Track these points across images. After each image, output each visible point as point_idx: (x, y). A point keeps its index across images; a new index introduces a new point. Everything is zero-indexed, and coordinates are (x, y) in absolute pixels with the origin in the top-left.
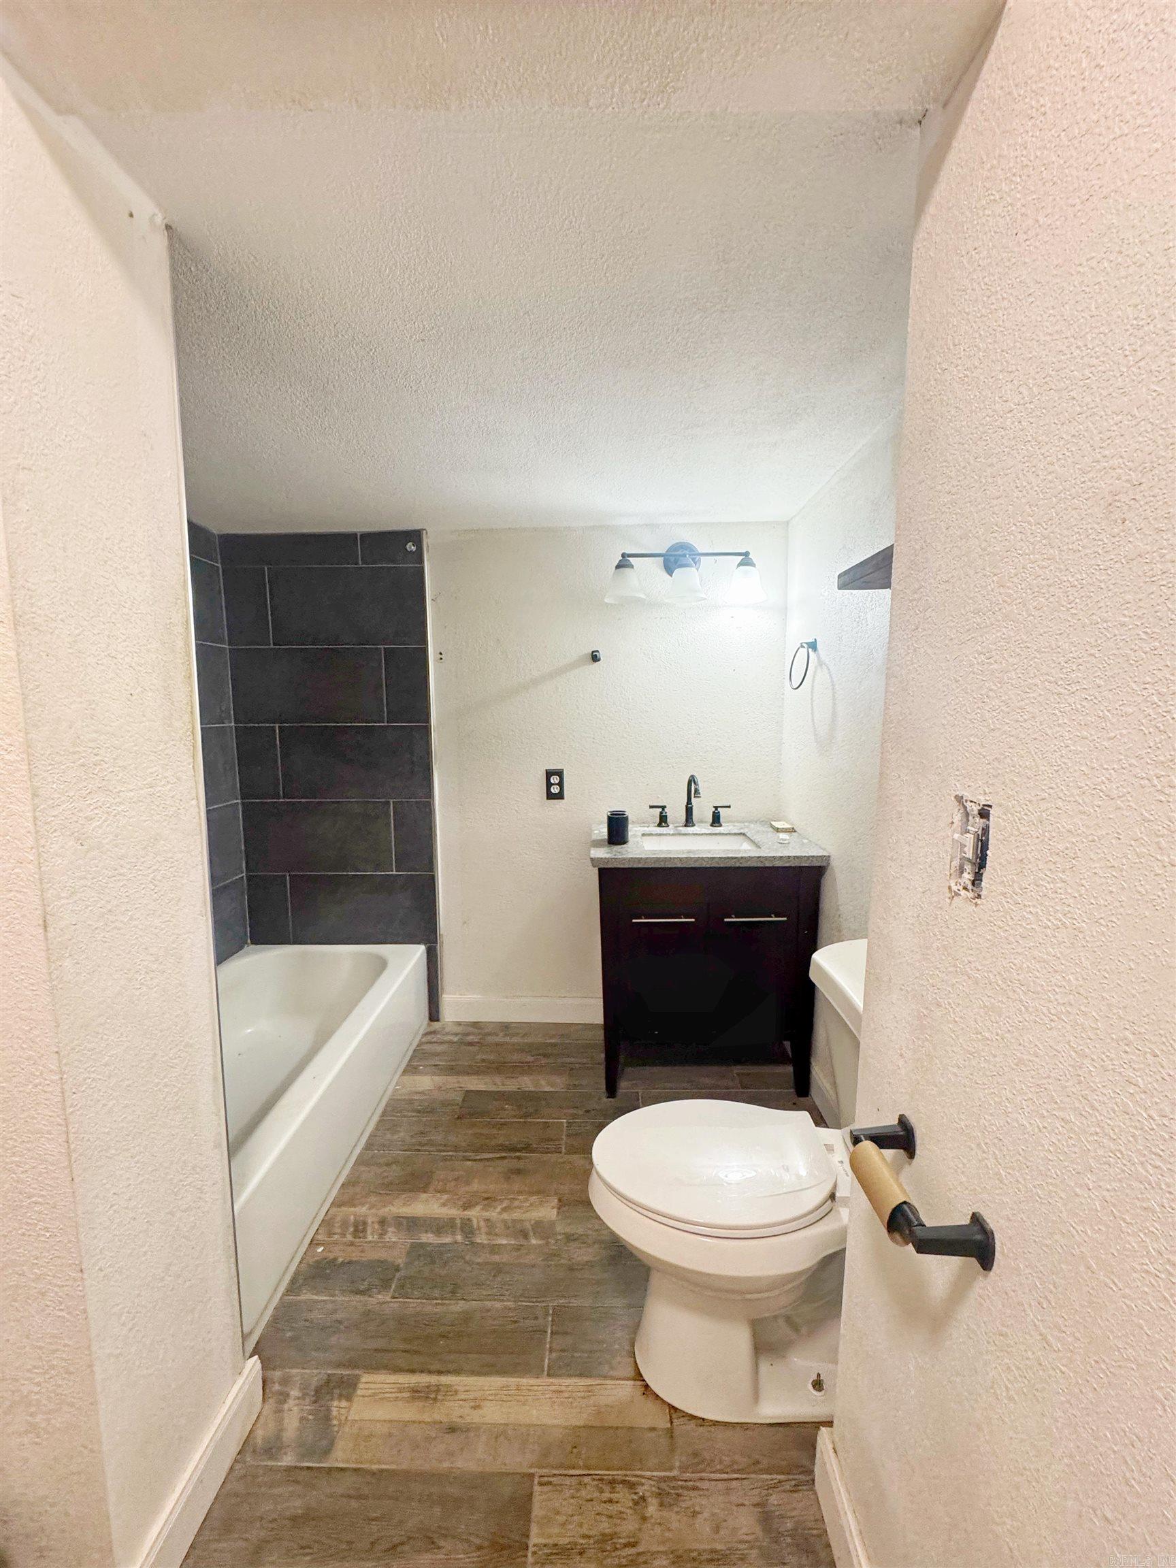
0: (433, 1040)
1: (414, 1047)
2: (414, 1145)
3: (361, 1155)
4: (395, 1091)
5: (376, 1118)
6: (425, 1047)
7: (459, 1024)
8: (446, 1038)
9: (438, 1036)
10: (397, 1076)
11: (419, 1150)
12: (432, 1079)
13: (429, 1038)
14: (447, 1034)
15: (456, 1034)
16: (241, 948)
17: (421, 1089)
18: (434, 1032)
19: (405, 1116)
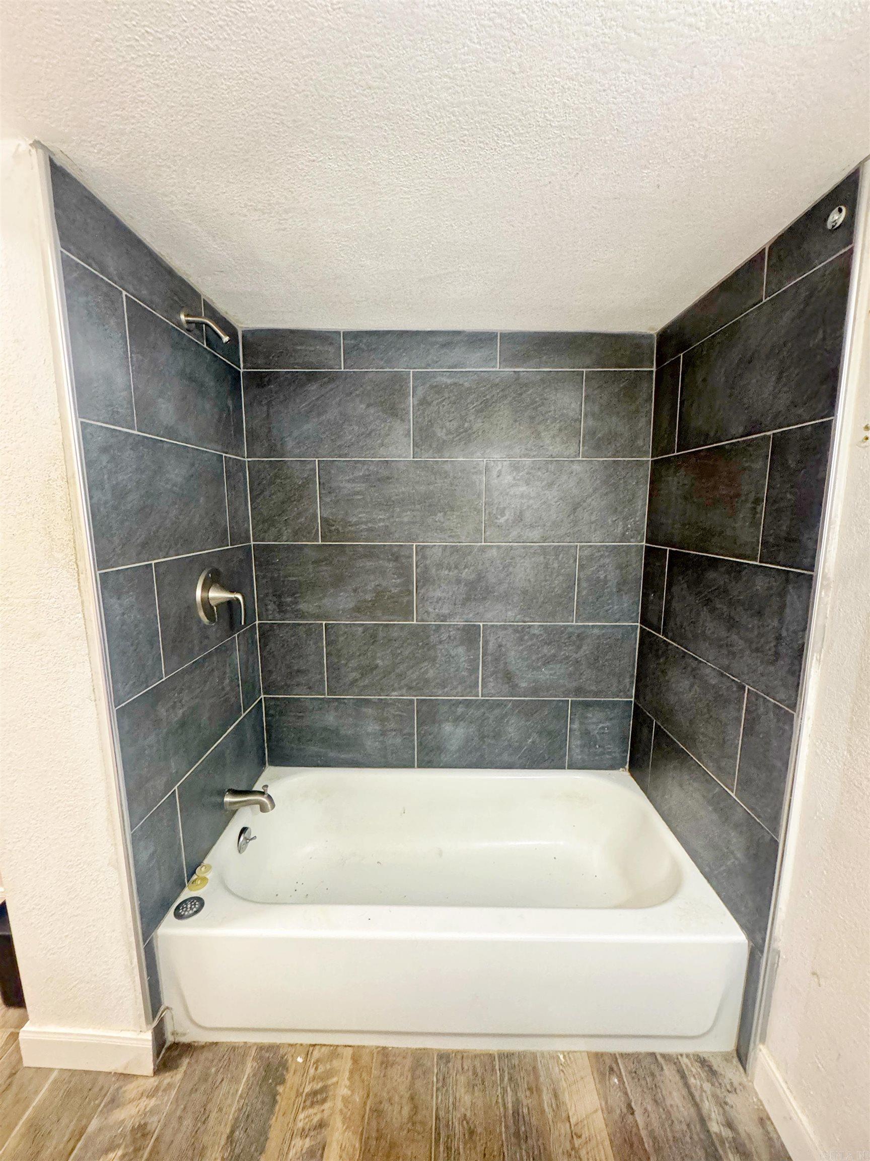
0: (692, 1081)
1: (659, 1047)
2: (447, 1126)
3: (425, 1052)
4: (554, 1057)
5: (494, 1046)
6: (669, 1072)
7: (763, 1120)
8: (708, 1106)
9: (707, 1086)
10: (582, 1046)
11: (437, 1140)
12: (596, 1111)
13: (695, 1069)
14: (722, 1104)
15: (730, 1125)
16: (612, 767)
17: (566, 1097)
18: (712, 1073)
19: (504, 1091)
